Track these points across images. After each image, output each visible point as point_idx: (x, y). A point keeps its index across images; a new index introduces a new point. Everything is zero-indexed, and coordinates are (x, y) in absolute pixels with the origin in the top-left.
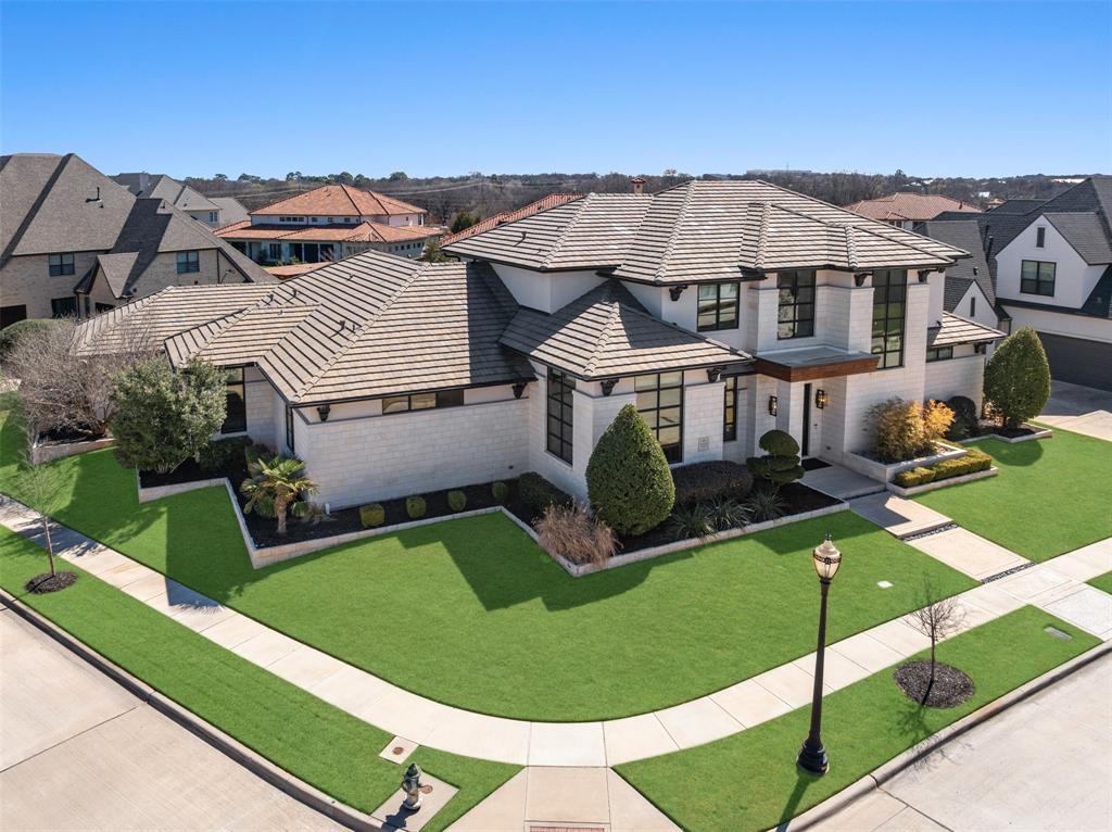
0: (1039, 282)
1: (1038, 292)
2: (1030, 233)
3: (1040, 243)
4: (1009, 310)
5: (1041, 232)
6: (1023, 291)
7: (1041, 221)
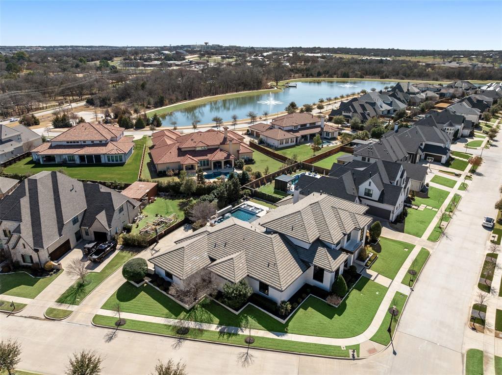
0: (368, 193)
1: (368, 196)
2: (367, 183)
3: (370, 185)
4: (361, 199)
5: (370, 183)
6: (365, 195)
7: (370, 180)
